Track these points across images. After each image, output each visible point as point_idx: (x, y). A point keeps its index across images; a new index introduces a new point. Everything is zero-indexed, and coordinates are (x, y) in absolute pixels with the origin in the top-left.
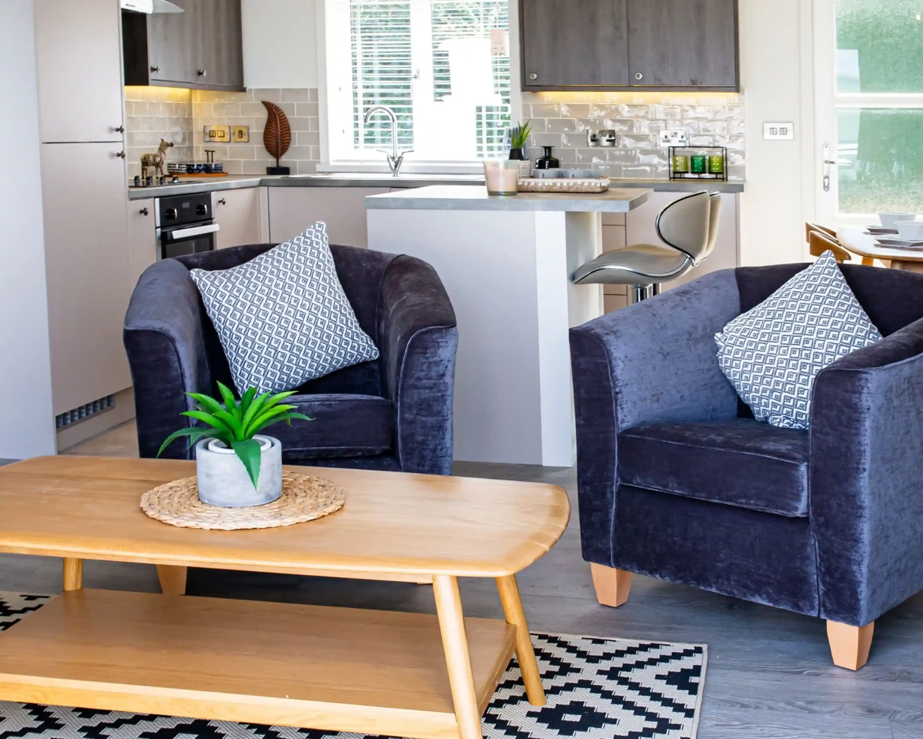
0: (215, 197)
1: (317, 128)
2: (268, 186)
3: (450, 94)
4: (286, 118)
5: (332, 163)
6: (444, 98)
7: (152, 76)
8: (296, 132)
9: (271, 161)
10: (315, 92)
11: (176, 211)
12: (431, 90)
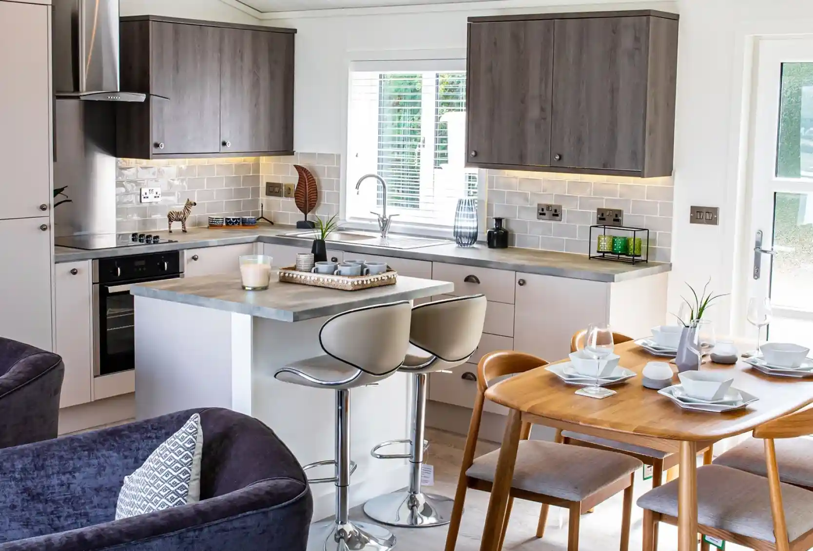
0: (187, 255)
1: (338, 189)
2: (264, 242)
3: (447, 162)
4: (314, 180)
5: (348, 220)
6: (441, 165)
7: (153, 150)
8: (326, 191)
9: (300, 216)
10: (339, 156)
11: (119, 269)
12: (432, 159)
